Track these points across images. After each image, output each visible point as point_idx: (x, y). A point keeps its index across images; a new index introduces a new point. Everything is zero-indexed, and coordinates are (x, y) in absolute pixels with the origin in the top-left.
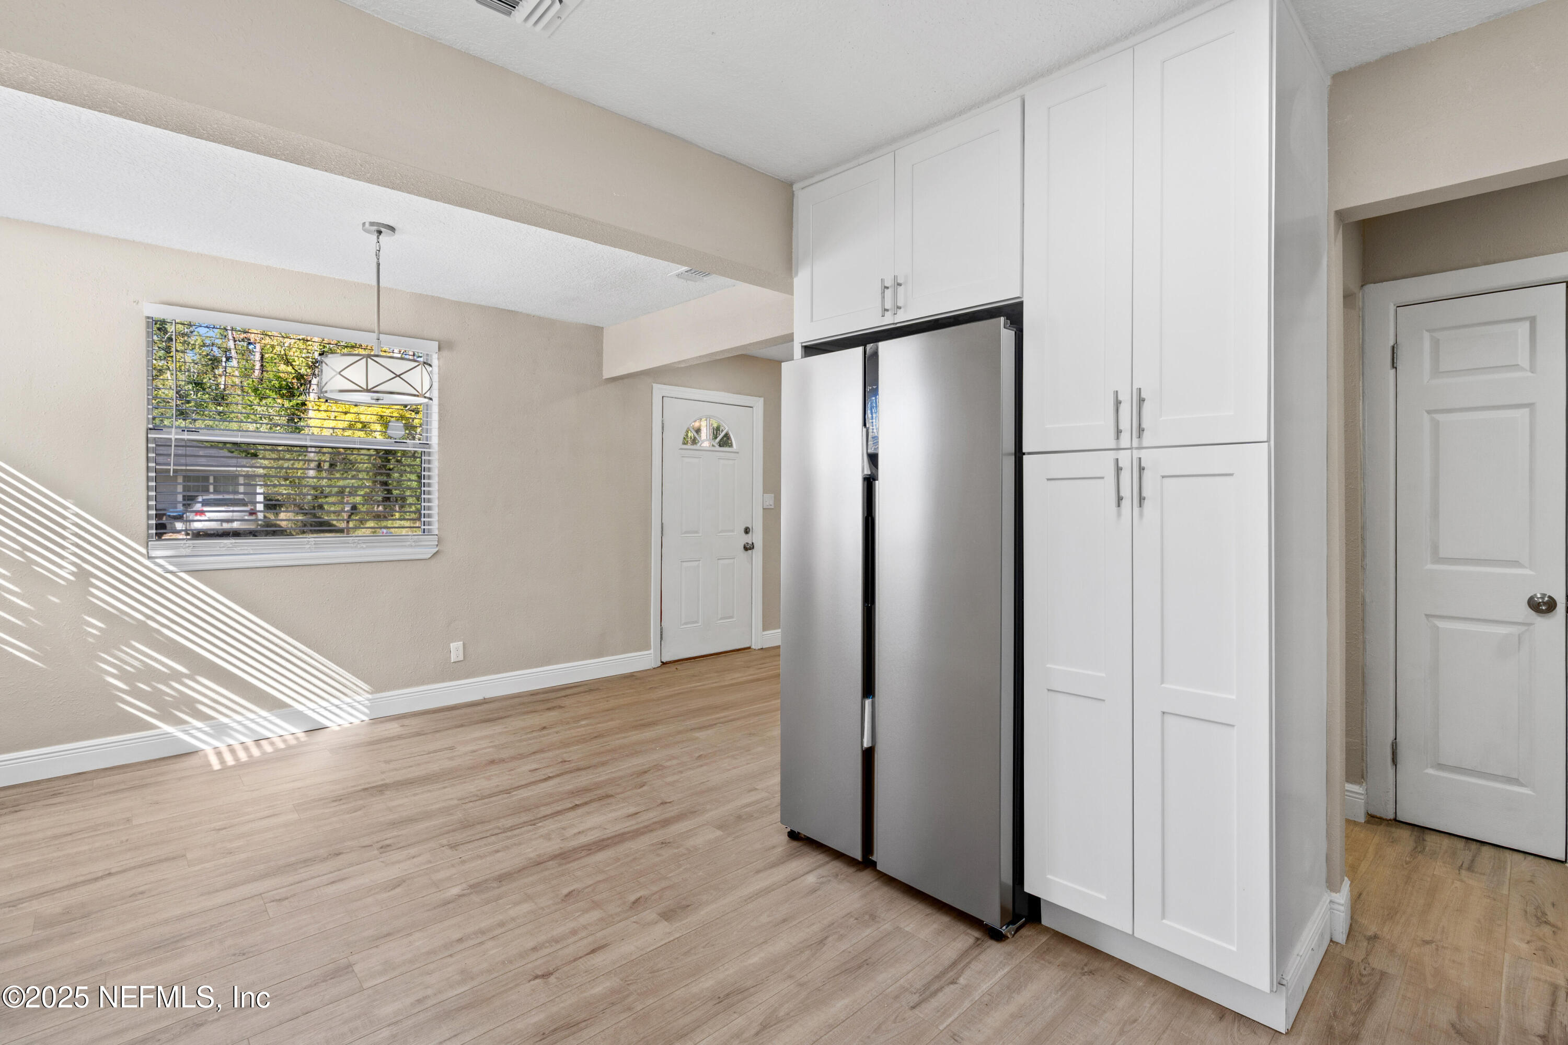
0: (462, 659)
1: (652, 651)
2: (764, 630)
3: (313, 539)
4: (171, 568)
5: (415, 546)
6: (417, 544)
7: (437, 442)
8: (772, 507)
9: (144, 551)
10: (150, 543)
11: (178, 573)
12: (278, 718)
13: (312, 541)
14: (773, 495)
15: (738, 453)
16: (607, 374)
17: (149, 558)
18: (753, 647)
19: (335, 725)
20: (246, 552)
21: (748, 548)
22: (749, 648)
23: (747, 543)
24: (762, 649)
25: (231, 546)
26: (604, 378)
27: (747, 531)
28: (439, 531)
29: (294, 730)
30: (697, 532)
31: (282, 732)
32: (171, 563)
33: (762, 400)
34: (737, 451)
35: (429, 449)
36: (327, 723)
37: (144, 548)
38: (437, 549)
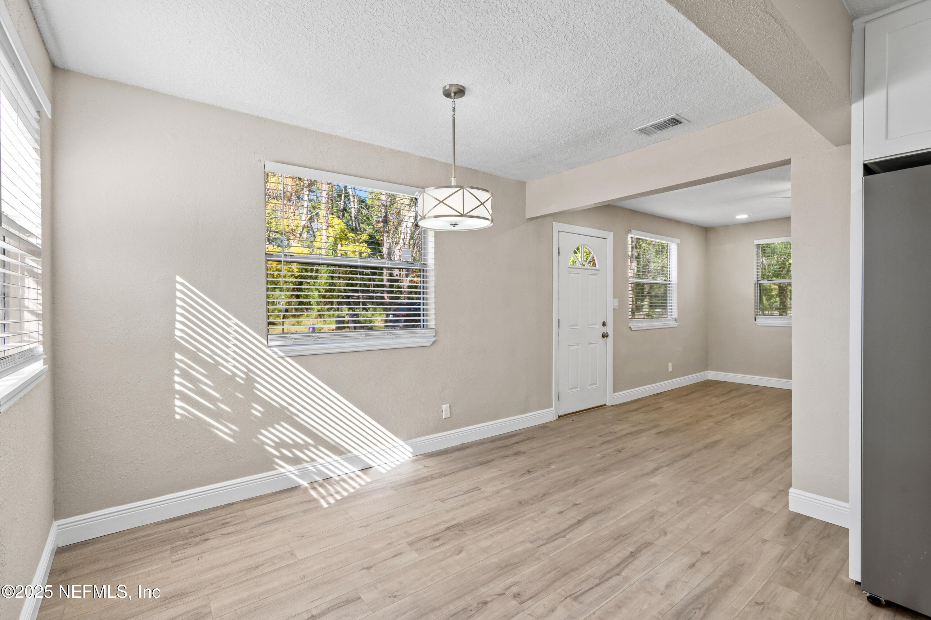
0: (449, 416)
1: (553, 408)
2: (614, 392)
3: (364, 333)
4: (282, 354)
5: (423, 336)
6: (424, 335)
7: (433, 263)
8: (617, 308)
9: (265, 342)
10: (269, 336)
11: (285, 358)
12: (345, 461)
13: (364, 334)
14: (618, 299)
15: (599, 270)
16: (529, 215)
17: (269, 347)
18: (607, 404)
19: (376, 465)
20: (325, 342)
21: (605, 336)
22: (605, 405)
23: (604, 333)
24: (613, 405)
25: (317, 337)
26: (526, 218)
27: (604, 324)
28: (435, 326)
29: (354, 469)
30: (577, 325)
31: (347, 471)
32: (281, 351)
33: (612, 233)
34: (599, 269)
35: (426, 267)
36: (372, 464)
37: (265, 340)
38: (434, 339)
